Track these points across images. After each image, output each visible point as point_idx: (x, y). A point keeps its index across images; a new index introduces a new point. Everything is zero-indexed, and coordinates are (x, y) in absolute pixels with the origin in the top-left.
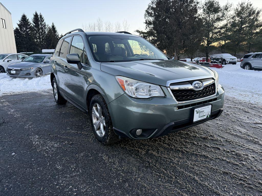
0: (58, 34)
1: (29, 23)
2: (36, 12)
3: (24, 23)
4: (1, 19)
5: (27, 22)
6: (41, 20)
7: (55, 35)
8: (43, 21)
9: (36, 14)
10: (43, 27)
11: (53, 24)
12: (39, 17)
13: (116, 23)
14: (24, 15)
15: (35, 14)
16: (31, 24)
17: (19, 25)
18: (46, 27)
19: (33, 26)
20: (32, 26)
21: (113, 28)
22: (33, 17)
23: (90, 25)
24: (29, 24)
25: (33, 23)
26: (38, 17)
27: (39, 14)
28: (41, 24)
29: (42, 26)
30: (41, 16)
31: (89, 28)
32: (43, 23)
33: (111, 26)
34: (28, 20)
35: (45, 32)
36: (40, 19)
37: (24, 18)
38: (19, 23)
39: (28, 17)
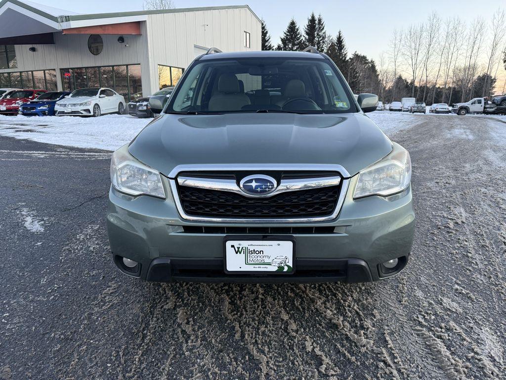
0: (345, 53)
1: (298, 34)
2: (313, 15)
3: (292, 35)
4: (245, 32)
5: (296, 33)
6: (320, 28)
7: (341, 54)
8: (323, 29)
9: (313, 17)
10: (321, 40)
11: (340, 34)
12: (317, 22)
13: (476, 20)
14: (293, 21)
15: (310, 18)
16: (301, 36)
17: (282, 40)
18: (326, 39)
19: (304, 39)
20: (302, 39)
21: (465, 33)
22: (306, 23)
23: (412, 30)
24: (298, 36)
25: (305, 35)
26: (315, 23)
27: (317, 18)
28: (318, 34)
29: (318, 38)
30: (320, 20)
31: (409, 37)
32: (321, 34)
33: (460, 28)
34: (297, 30)
35: (323, 50)
36: (317, 26)
37: (292, 28)
38: (283, 36)
39: (298, 25)
